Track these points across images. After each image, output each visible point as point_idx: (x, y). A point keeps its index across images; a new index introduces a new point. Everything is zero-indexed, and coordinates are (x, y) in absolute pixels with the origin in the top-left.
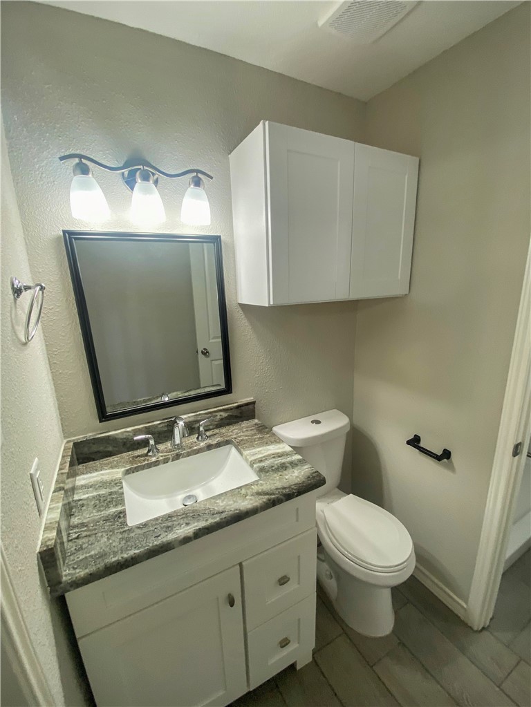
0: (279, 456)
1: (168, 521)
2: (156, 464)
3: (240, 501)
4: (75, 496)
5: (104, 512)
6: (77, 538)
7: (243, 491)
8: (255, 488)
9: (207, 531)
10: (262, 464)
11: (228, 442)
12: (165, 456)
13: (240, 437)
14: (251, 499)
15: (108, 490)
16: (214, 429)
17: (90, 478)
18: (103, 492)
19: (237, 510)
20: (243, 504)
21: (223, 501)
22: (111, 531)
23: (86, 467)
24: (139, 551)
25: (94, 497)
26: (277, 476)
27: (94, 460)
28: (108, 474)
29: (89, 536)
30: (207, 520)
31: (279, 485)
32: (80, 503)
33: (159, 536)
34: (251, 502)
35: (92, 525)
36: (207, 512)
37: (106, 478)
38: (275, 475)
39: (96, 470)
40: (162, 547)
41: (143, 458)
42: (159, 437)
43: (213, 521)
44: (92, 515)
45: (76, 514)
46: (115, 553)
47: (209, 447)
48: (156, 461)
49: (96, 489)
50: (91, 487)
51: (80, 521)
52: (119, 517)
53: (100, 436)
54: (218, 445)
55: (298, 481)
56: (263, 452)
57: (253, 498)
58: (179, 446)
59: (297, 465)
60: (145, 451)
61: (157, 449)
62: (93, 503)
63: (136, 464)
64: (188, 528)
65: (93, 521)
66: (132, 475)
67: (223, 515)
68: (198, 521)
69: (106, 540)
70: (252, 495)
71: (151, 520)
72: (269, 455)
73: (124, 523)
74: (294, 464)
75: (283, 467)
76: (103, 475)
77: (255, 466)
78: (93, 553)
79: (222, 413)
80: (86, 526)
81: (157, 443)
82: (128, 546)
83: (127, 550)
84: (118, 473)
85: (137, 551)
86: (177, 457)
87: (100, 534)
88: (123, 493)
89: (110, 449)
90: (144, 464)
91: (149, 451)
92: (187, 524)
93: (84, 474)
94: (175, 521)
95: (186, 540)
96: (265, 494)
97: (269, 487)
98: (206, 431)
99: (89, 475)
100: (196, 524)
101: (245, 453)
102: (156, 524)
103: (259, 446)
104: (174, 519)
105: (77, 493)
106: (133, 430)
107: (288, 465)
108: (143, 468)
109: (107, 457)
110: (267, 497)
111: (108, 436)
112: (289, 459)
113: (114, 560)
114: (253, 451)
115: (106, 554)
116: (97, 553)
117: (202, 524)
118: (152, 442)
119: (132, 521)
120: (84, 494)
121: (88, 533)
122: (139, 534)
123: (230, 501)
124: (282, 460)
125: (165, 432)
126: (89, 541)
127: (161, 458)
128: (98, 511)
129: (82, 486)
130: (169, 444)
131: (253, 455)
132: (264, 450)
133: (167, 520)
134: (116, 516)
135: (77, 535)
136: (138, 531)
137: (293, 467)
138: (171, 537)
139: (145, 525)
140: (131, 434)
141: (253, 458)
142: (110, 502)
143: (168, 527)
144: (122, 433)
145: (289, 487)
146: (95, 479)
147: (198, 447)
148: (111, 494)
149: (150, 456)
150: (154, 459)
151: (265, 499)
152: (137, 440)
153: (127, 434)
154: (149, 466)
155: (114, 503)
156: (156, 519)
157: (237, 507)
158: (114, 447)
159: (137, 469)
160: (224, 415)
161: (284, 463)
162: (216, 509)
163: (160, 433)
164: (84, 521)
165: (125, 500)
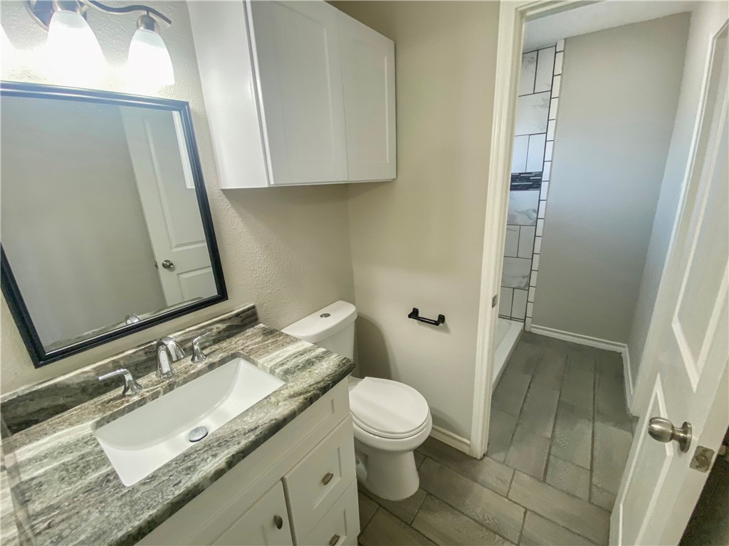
0: (302, 355)
1: (186, 461)
2: (142, 402)
3: (273, 411)
4: (22, 476)
5: (80, 482)
6: (49, 527)
7: (273, 399)
8: (286, 393)
9: (241, 455)
10: (285, 367)
11: (234, 356)
12: (152, 390)
13: (248, 346)
14: (285, 405)
15: (76, 454)
16: (210, 345)
17: (40, 446)
18: (67, 458)
19: (272, 420)
20: (277, 412)
21: (252, 417)
22: (101, 502)
23: (27, 435)
24: (155, 511)
25: (56, 469)
26: (306, 373)
27: (37, 422)
28: (68, 434)
29: (68, 518)
30: (239, 443)
31: (311, 381)
32: (35, 482)
33: (180, 482)
34: (286, 407)
35: (67, 504)
36: (235, 434)
37: (65, 440)
38: (304, 373)
39: (46, 434)
40: (187, 494)
41: (119, 401)
42: (136, 370)
43: (246, 441)
44: (61, 492)
45: (33, 498)
46: (119, 527)
47: (211, 366)
48: (141, 400)
49: (56, 458)
50: (45, 457)
51: (44, 505)
52: (108, 481)
53: (40, 387)
54: (223, 362)
55: (329, 372)
56: (281, 354)
57: (286, 402)
58: (170, 374)
59: (323, 357)
60: (120, 391)
61: (137, 384)
62: (57, 476)
63: (110, 410)
64: (218, 459)
65: (67, 498)
66: (107, 426)
67: (258, 432)
68: (228, 447)
69: (97, 515)
70: (285, 400)
71: (159, 469)
72: (290, 356)
73: (121, 486)
74: (320, 358)
75: (310, 363)
76: (59, 437)
77: (277, 371)
78: (82, 537)
79: (218, 325)
80: (57, 508)
81: (136, 377)
82: (137, 510)
83: (136, 515)
84: (84, 429)
85: (152, 512)
86: (171, 387)
87: (85, 511)
88: (102, 451)
89: (61, 401)
90: (122, 407)
91: (126, 390)
92: (214, 456)
93: (26, 444)
94: (196, 458)
95: (219, 474)
96: (300, 394)
97: (301, 386)
98: (202, 349)
99: (35, 444)
100: (226, 452)
101: (261, 361)
102: (169, 471)
103: (275, 350)
104: (194, 457)
105: (24, 472)
106: (94, 369)
107: (314, 360)
108: (122, 412)
109: (58, 413)
110: (302, 397)
111: (55, 385)
112: (313, 354)
113: (120, 534)
114: (270, 356)
115: (104, 532)
116: (89, 535)
117: (234, 449)
118: (129, 377)
119: (129, 480)
120: (37, 470)
121: (64, 516)
122: (148, 491)
123: (260, 413)
124: (306, 357)
125: (145, 361)
126: (70, 524)
127: (148, 394)
128: (70, 484)
129: (30, 461)
130: (153, 376)
131: (271, 361)
132: (283, 352)
133: (184, 461)
134: (102, 481)
135: (46, 524)
136: (147, 488)
137: (320, 361)
138: (195, 478)
139: (153, 477)
140: (92, 374)
141: (272, 364)
142: (84, 467)
143: (189, 468)
144: (77, 376)
145: (323, 380)
146: (49, 445)
147: (196, 370)
148: (83, 457)
149: (129, 396)
150: (136, 398)
151: (301, 399)
152: (103, 380)
153: (86, 375)
154: (131, 408)
155: (93, 467)
156: (167, 465)
157: (272, 418)
158: (67, 397)
159: (114, 417)
160: (222, 326)
161: (309, 360)
162: (246, 427)
163: (137, 365)
164: (51, 503)
165: (109, 458)
